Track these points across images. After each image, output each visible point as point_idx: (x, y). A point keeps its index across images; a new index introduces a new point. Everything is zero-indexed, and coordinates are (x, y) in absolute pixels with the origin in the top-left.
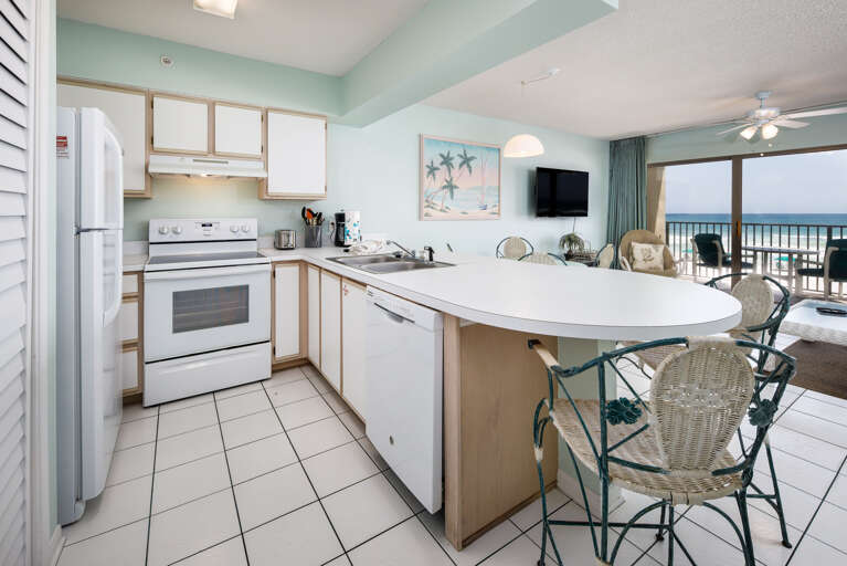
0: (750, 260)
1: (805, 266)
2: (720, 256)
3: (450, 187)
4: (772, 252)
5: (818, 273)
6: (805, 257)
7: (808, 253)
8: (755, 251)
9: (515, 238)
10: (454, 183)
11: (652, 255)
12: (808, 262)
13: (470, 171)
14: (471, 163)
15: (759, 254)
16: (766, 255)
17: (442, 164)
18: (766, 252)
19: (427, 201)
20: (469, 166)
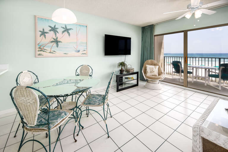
0: (191, 71)
1: (211, 73)
2: (181, 69)
3: (56, 42)
4: (199, 68)
5: (216, 76)
6: (211, 70)
7: (212, 69)
8: (193, 68)
9: (85, 66)
10: (58, 40)
11: (154, 70)
12: (212, 72)
13: (69, 35)
14: (70, 31)
15: (194, 69)
16: (197, 69)
17: (50, 30)
18: (197, 68)
19: (40, 48)
20: (68, 33)
